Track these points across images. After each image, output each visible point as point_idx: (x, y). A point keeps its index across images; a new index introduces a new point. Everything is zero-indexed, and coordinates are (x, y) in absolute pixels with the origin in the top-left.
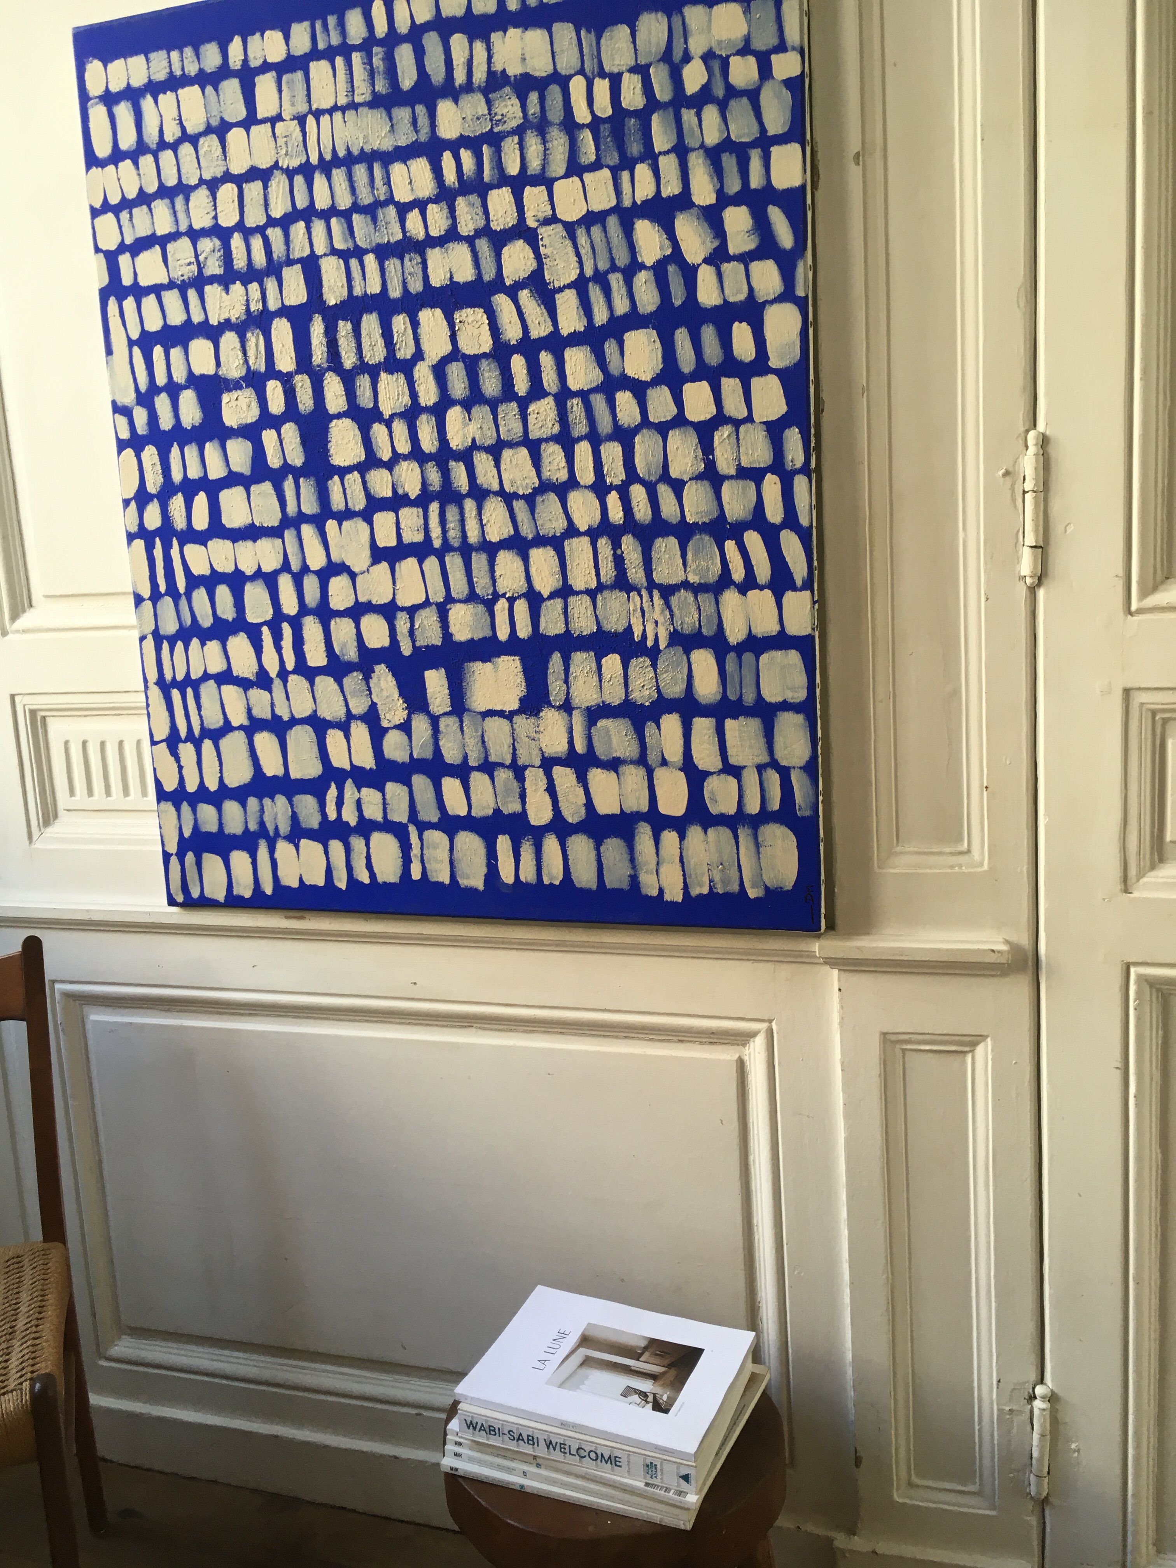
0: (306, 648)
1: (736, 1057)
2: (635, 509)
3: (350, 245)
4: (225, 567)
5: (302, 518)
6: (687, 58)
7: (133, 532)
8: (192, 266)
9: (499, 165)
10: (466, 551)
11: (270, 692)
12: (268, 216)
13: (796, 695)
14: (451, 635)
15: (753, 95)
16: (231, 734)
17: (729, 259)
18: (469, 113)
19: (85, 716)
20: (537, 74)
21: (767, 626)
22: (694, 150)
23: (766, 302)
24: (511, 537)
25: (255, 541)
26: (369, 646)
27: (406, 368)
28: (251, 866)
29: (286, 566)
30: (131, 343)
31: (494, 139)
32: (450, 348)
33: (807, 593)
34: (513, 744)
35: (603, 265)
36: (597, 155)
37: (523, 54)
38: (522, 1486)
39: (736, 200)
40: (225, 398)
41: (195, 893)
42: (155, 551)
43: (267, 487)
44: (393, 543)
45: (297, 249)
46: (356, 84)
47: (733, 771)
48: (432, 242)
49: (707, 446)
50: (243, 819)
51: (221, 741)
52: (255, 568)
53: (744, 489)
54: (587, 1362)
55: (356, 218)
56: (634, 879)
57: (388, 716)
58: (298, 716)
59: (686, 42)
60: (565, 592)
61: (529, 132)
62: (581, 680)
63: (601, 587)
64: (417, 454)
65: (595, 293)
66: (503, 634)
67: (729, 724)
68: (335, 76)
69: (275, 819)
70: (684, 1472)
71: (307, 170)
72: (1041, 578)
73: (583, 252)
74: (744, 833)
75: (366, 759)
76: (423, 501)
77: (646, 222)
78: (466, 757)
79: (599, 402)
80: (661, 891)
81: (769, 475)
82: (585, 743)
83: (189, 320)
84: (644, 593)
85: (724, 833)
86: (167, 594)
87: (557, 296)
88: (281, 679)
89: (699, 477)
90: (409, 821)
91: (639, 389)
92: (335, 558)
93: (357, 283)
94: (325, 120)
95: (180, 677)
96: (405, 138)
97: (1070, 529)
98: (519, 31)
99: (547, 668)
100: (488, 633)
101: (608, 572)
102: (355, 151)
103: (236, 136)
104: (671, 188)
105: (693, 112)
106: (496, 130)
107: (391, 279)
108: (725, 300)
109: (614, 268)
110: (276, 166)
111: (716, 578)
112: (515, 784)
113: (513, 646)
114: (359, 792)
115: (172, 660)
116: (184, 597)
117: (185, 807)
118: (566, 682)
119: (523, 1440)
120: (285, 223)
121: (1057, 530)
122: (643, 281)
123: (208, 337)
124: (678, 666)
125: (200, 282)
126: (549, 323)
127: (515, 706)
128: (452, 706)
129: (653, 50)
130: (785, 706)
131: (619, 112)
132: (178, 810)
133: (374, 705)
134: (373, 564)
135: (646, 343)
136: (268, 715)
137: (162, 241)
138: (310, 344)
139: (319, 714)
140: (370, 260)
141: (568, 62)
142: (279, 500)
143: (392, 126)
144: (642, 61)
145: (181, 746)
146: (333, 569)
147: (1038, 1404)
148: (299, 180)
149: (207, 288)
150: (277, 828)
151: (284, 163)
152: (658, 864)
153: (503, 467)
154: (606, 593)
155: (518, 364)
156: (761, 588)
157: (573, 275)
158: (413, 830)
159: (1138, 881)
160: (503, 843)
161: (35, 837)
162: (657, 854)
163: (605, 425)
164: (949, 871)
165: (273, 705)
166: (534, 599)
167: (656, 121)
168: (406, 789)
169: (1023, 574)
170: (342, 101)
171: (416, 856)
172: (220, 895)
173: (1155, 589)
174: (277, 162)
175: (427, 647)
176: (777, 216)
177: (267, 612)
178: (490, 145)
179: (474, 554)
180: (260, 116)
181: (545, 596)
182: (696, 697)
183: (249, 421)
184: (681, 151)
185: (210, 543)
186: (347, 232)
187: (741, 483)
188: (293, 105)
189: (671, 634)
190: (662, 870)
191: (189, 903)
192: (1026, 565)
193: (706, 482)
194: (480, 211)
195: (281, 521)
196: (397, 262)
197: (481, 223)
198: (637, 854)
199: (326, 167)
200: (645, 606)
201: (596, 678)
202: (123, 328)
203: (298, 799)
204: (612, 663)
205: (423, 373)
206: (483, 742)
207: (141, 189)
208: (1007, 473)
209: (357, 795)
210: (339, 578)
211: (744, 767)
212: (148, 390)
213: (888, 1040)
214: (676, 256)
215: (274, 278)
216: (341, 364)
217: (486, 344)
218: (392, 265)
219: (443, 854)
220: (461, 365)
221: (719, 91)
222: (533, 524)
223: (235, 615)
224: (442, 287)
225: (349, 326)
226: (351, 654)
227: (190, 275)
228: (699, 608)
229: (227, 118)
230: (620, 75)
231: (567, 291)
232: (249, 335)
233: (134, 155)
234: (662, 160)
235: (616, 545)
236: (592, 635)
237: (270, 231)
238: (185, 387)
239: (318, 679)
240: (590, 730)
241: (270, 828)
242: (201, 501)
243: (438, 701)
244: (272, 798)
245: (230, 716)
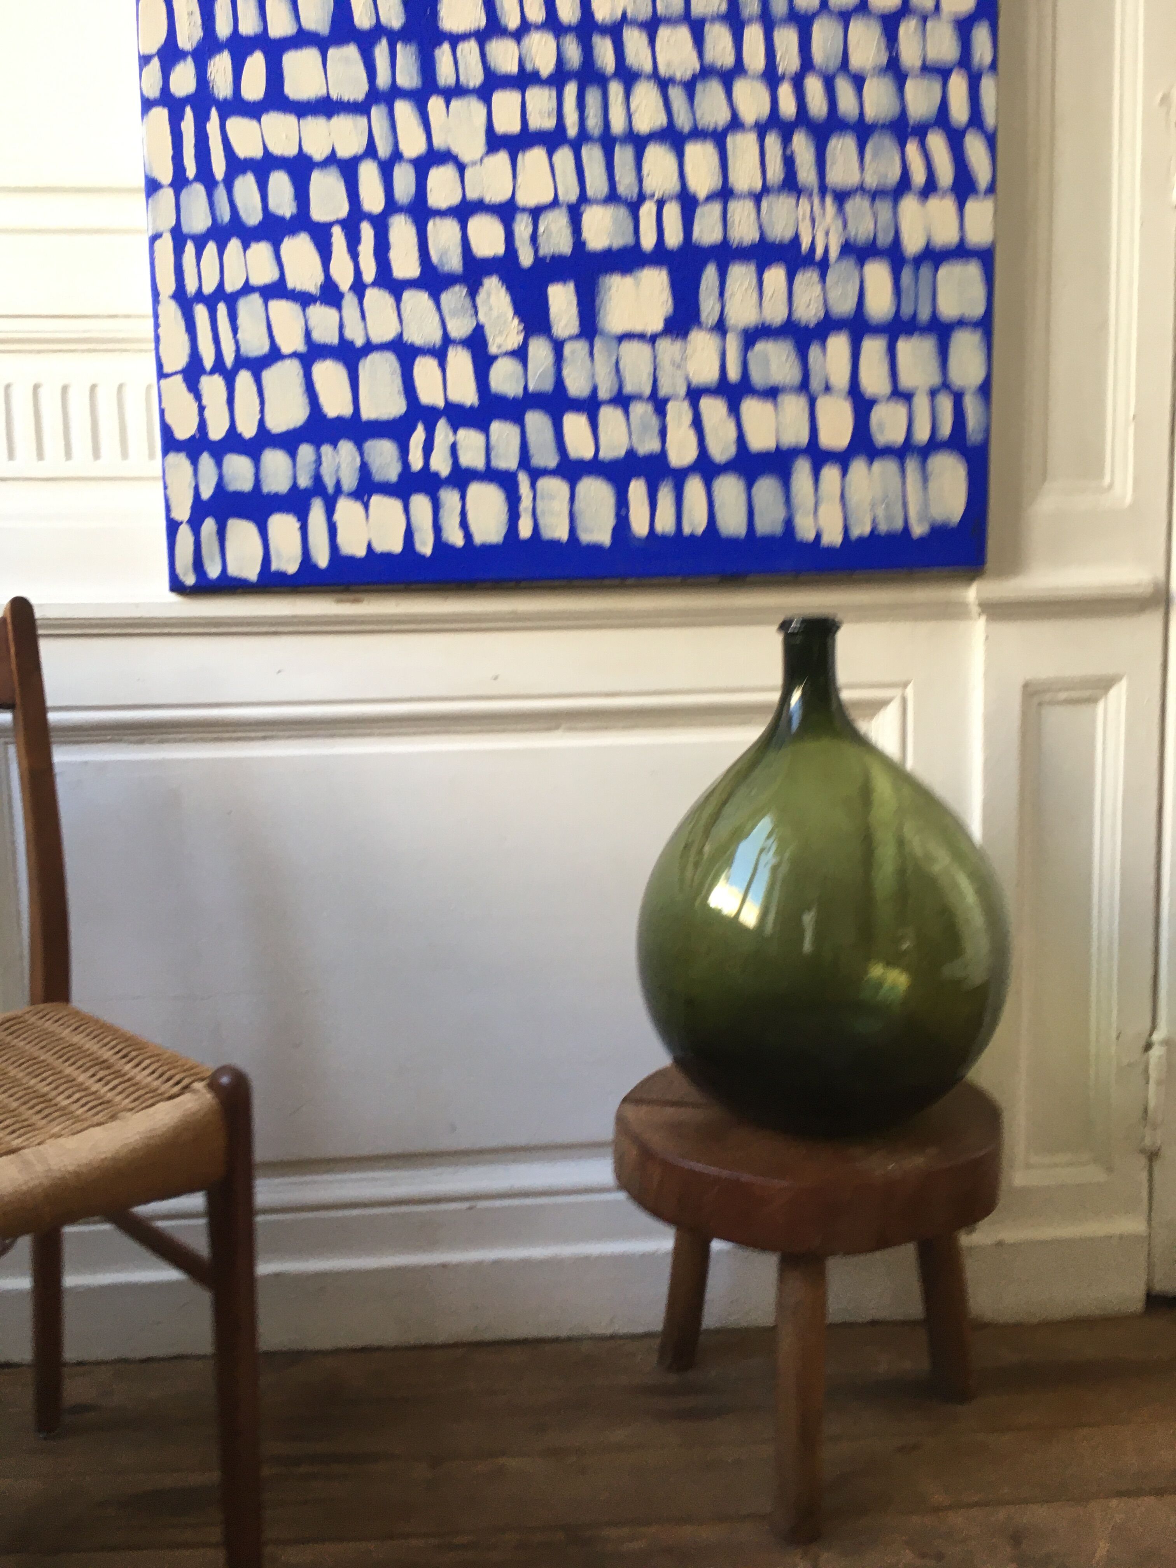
0: (393, 255)
2: (810, 103)
4: (285, 148)
5: (395, 92)
7: (151, 96)
10: (608, 142)
11: (339, 308)
13: (973, 310)
14: (584, 242)
16: (280, 363)
21: (946, 235)
24: (663, 129)
25: (329, 117)
26: (478, 254)
28: (298, 534)
29: (371, 150)
33: (990, 201)
34: (654, 373)
41: (213, 571)
42: (183, 124)
43: (350, 51)
44: (515, 127)
47: (902, 395)
49: (891, 39)
50: (290, 473)
51: (264, 373)
52: (327, 152)
53: (928, 86)
56: (789, 523)
57: (499, 340)
58: (376, 339)
60: (724, 194)
62: (738, 297)
64: (553, 25)
66: (648, 242)
67: (902, 344)
69: (337, 471)
74: (911, 466)
75: (465, 392)
76: (557, 79)
78: (595, 390)
80: (818, 535)
81: (955, 73)
82: (740, 370)
84: (815, 197)
85: (890, 465)
86: (198, 178)
88: (355, 294)
89: (881, 71)
90: (520, 467)
92: (438, 143)
95: (209, 288)
99: (699, 282)
100: (630, 241)
101: (776, 171)
111: (895, 182)
112: (654, 422)
113: (661, 256)
114: (455, 433)
115: (198, 266)
116: (222, 185)
117: (206, 461)
118: (721, 297)
124: (849, 280)
127: (659, 327)
128: (580, 327)
130: (962, 323)
132: (194, 462)
133: (479, 328)
134: (487, 154)
136: (333, 339)
139: (405, 338)
142: (367, 69)
145: (205, 381)
146: (435, 157)
150: (338, 484)
152: (816, 504)
153: (658, 47)
154: (772, 196)
156: (943, 194)
158: (523, 480)
160: (637, 489)
162: (816, 492)
163: (779, 8)
165: (341, 327)
166: (688, 202)
168: (517, 429)
171: (526, 509)
172: (251, 572)
175: (553, 257)
177: (340, 208)
179: (617, 148)
181: (701, 199)
182: (867, 314)
185: (264, 118)
187: (925, 80)
189: (843, 245)
190: (819, 511)
191: (204, 587)
193: (888, 77)
195: (368, 95)
198: (793, 493)
200: (816, 212)
201: (755, 295)
203: (370, 445)
204: (776, 276)
206: (618, 370)
209: (451, 439)
210: (442, 169)
211: (916, 391)
219: (561, 506)
222: (690, 113)
223: (295, 211)
226: (454, 263)
228: (875, 216)
235: (787, 142)
236: (754, 244)
239: (406, 295)
240: (746, 354)
241: (329, 483)
242: (256, 64)
243: (563, 323)
244: (335, 444)
245: (279, 340)
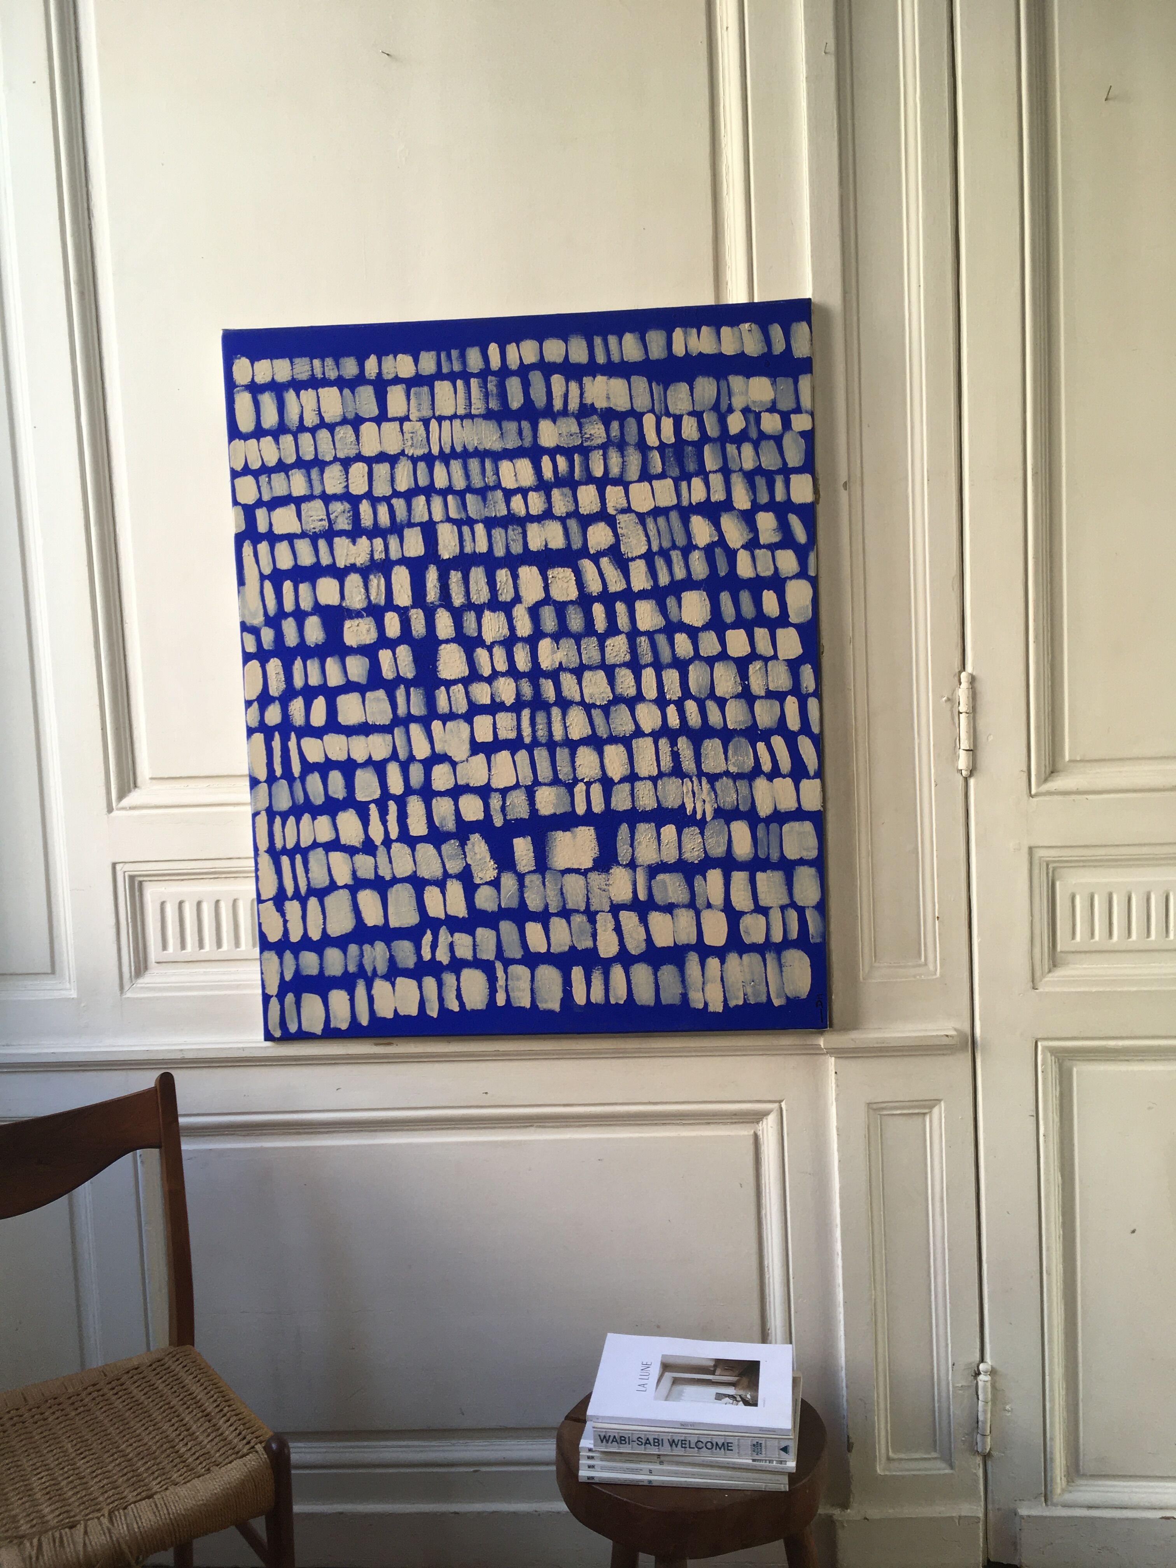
0: (409, 821)
1: (752, 1132)
2: (689, 718)
3: (463, 516)
4: (339, 755)
5: (410, 718)
6: (730, 410)
7: (253, 726)
8: (323, 523)
9: (587, 468)
10: (551, 746)
11: (375, 856)
12: (394, 490)
13: (809, 854)
14: (537, 810)
15: (778, 440)
16: (336, 892)
17: (761, 547)
18: (564, 431)
19: (183, 880)
20: (619, 409)
21: (788, 803)
22: (735, 472)
23: (787, 578)
24: (589, 737)
25: (367, 736)
26: (466, 819)
27: (507, 609)
28: (348, 1003)
29: (394, 756)
30: (263, 577)
31: (585, 451)
32: (544, 595)
33: (818, 781)
34: (587, 895)
35: (666, 544)
36: (663, 468)
37: (608, 394)
38: (650, 1481)
39: (766, 508)
40: (348, 624)
41: (293, 1028)
42: (273, 743)
43: (381, 694)
44: (490, 739)
45: (417, 515)
46: (473, 401)
47: (761, 910)
48: (530, 518)
49: (743, 675)
50: (343, 963)
51: (326, 898)
52: (366, 757)
53: (771, 706)
54: (675, 1381)
55: (469, 497)
56: (685, 996)
57: (480, 875)
58: (399, 875)
59: (730, 399)
60: (632, 778)
61: (611, 448)
62: (644, 844)
63: (661, 775)
64: (513, 672)
65: (660, 563)
66: (581, 809)
67: (760, 876)
68: (455, 393)
69: (373, 962)
70: (783, 1445)
71: (429, 459)
72: (972, 771)
73: (651, 534)
74: (770, 957)
75: (459, 909)
76: (517, 707)
77: (699, 517)
78: (547, 906)
79: (661, 640)
80: (706, 1004)
81: (789, 697)
82: (646, 892)
83: (318, 562)
84: (694, 779)
85: (755, 958)
86: (282, 777)
87: (630, 563)
88: (385, 847)
89: (737, 696)
90: (496, 958)
91: (693, 633)
92: (439, 749)
93: (468, 544)
94: (446, 424)
95: (290, 845)
96: (512, 443)
97: (991, 738)
98: (605, 378)
99: (616, 836)
100: (568, 809)
101: (667, 763)
102: (471, 449)
103: (368, 429)
104: (718, 495)
105: (734, 446)
106: (585, 444)
107: (497, 544)
108: (757, 575)
109: (674, 547)
110: (403, 453)
111: (750, 769)
112: (588, 926)
113: (589, 818)
114: (452, 936)
115: (283, 832)
116: (298, 780)
117: (288, 956)
118: (632, 845)
119: (650, 1443)
120: (408, 496)
121: (982, 739)
122: (696, 558)
123: (334, 576)
124: (720, 833)
125: (330, 534)
126: (624, 582)
127: (590, 864)
128: (536, 866)
129: (706, 403)
130: (802, 862)
131: (680, 442)
132: (281, 957)
133: (468, 867)
134: (471, 756)
135: (698, 600)
136: (371, 875)
137: (298, 502)
138: (425, 586)
139: (418, 874)
140: (480, 528)
141: (642, 402)
142: (391, 705)
143: (502, 434)
144: (698, 408)
145: (288, 904)
146: (436, 758)
147: (982, 1377)
148: (421, 466)
149: (337, 540)
150: (375, 970)
151: (409, 452)
152: (703, 983)
153: (584, 684)
154: (665, 779)
155: (598, 610)
156: (784, 777)
157: (643, 550)
158: (499, 966)
159: (1041, 981)
160: (577, 973)
161: (126, 988)
162: (703, 975)
163: (666, 656)
164: (913, 979)
165: (376, 867)
166: (607, 784)
167: (707, 449)
168: (494, 933)
169: (960, 768)
170: (461, 411)
171: (501, 986)
173: (1046, 780)
174: (403, 451)
175: (516, 819)
176: (795, 522)
177: (375, 792)
178: (580, 454)
179: (558, 749)
180: (390, 416)
181: (616, 781)
182: (734, 856)
183: (368, 642)
184: (726, 471)
185: (325, 737)
186: (461, 506)
187: (769, 702)
188: (419, 410)
189: (715, 810)
190: (706, 989)
191: (287, 1037)
192: (963, 762)
193: (743, 700)
194: (571, 499)
195: (392, 720)
196: (503, 531)
197: (572, 508)
198: (687, 976)
199: (446, 458)
200: (696, 789)
201: (656, 843)
202: (256, 565)
203: (396, 944)
204: (669, 831)
205: (521, 614)
206: (562, 894)
207: (280, 460)
208: (949, 700)
209: (450, 939)
210: (441, 766)
211: (771, 908)
212: (276, 615)
213: (874, 1108)
214: (722, 541)
215: (396, 536)
216: (452, 603)
217: (573, 594)
218: (498, 533)
219: (525, 985)
220: (552, 608)
221: (754, 434)
222: (607, 726)
223: (346, 795)
224: (538, 551)
225: (459, 574)
226: (450, 825)
227: (321, 528)
228: (737, 790)
229: (361, 414)
230: (681, 416)
231: (638, 560)
232: (372, 577)
233: (277, 433)
234: (712, 477)
235: (673, 743)
236: (653, 810)
237: (394, 501)
238: (311, 614)
239: (418, 846)
240: (650, 882)
241: (369, 969)
242: (320, 705)
243: (524, 862)
244: (372, 944)
245: (335, 877)
